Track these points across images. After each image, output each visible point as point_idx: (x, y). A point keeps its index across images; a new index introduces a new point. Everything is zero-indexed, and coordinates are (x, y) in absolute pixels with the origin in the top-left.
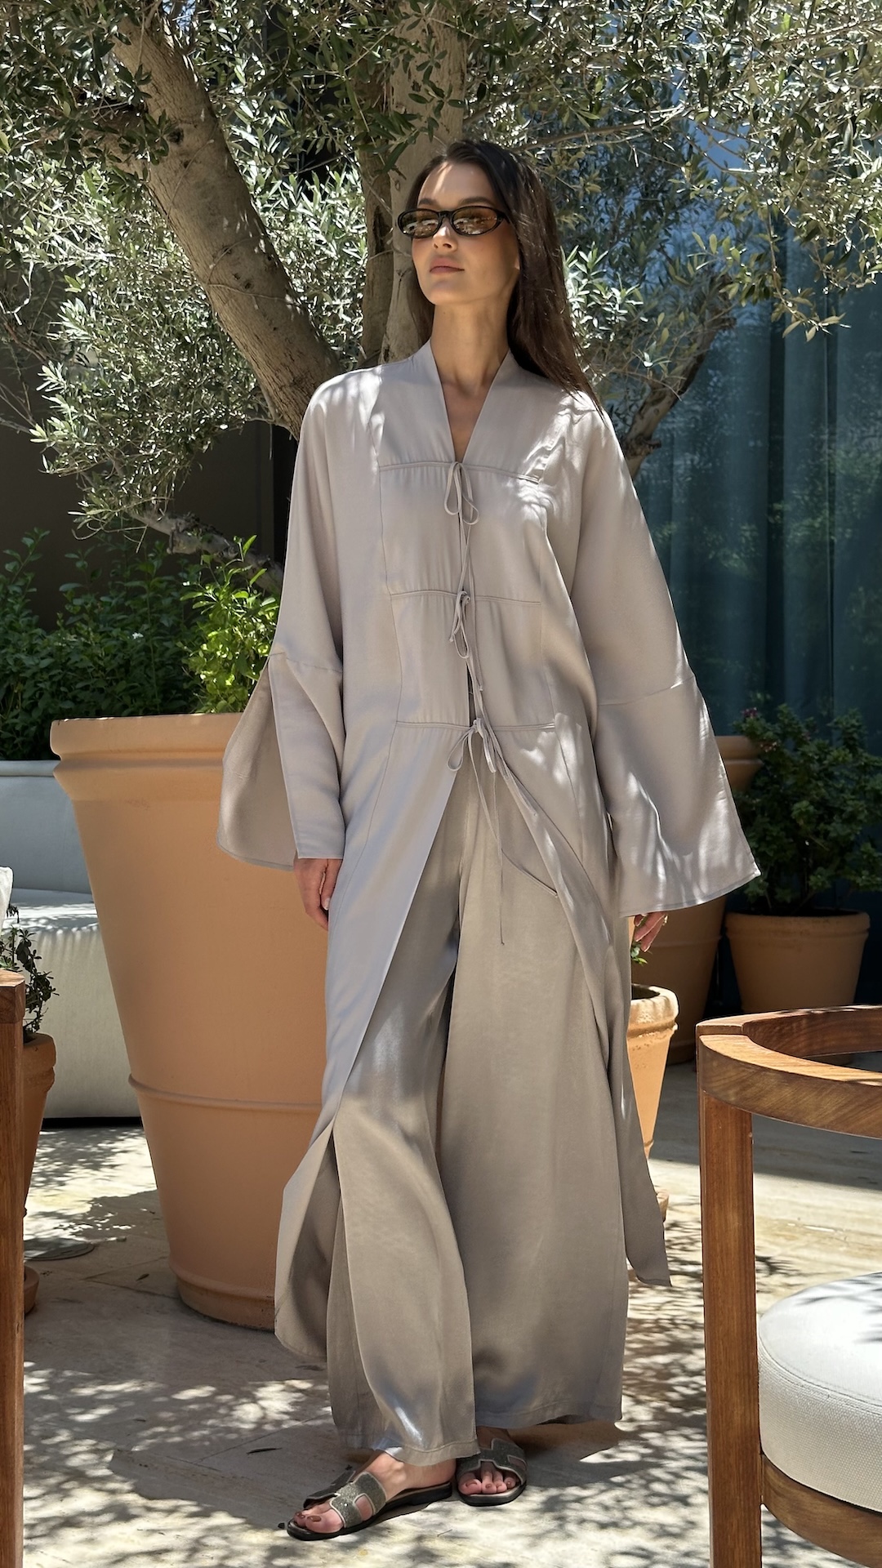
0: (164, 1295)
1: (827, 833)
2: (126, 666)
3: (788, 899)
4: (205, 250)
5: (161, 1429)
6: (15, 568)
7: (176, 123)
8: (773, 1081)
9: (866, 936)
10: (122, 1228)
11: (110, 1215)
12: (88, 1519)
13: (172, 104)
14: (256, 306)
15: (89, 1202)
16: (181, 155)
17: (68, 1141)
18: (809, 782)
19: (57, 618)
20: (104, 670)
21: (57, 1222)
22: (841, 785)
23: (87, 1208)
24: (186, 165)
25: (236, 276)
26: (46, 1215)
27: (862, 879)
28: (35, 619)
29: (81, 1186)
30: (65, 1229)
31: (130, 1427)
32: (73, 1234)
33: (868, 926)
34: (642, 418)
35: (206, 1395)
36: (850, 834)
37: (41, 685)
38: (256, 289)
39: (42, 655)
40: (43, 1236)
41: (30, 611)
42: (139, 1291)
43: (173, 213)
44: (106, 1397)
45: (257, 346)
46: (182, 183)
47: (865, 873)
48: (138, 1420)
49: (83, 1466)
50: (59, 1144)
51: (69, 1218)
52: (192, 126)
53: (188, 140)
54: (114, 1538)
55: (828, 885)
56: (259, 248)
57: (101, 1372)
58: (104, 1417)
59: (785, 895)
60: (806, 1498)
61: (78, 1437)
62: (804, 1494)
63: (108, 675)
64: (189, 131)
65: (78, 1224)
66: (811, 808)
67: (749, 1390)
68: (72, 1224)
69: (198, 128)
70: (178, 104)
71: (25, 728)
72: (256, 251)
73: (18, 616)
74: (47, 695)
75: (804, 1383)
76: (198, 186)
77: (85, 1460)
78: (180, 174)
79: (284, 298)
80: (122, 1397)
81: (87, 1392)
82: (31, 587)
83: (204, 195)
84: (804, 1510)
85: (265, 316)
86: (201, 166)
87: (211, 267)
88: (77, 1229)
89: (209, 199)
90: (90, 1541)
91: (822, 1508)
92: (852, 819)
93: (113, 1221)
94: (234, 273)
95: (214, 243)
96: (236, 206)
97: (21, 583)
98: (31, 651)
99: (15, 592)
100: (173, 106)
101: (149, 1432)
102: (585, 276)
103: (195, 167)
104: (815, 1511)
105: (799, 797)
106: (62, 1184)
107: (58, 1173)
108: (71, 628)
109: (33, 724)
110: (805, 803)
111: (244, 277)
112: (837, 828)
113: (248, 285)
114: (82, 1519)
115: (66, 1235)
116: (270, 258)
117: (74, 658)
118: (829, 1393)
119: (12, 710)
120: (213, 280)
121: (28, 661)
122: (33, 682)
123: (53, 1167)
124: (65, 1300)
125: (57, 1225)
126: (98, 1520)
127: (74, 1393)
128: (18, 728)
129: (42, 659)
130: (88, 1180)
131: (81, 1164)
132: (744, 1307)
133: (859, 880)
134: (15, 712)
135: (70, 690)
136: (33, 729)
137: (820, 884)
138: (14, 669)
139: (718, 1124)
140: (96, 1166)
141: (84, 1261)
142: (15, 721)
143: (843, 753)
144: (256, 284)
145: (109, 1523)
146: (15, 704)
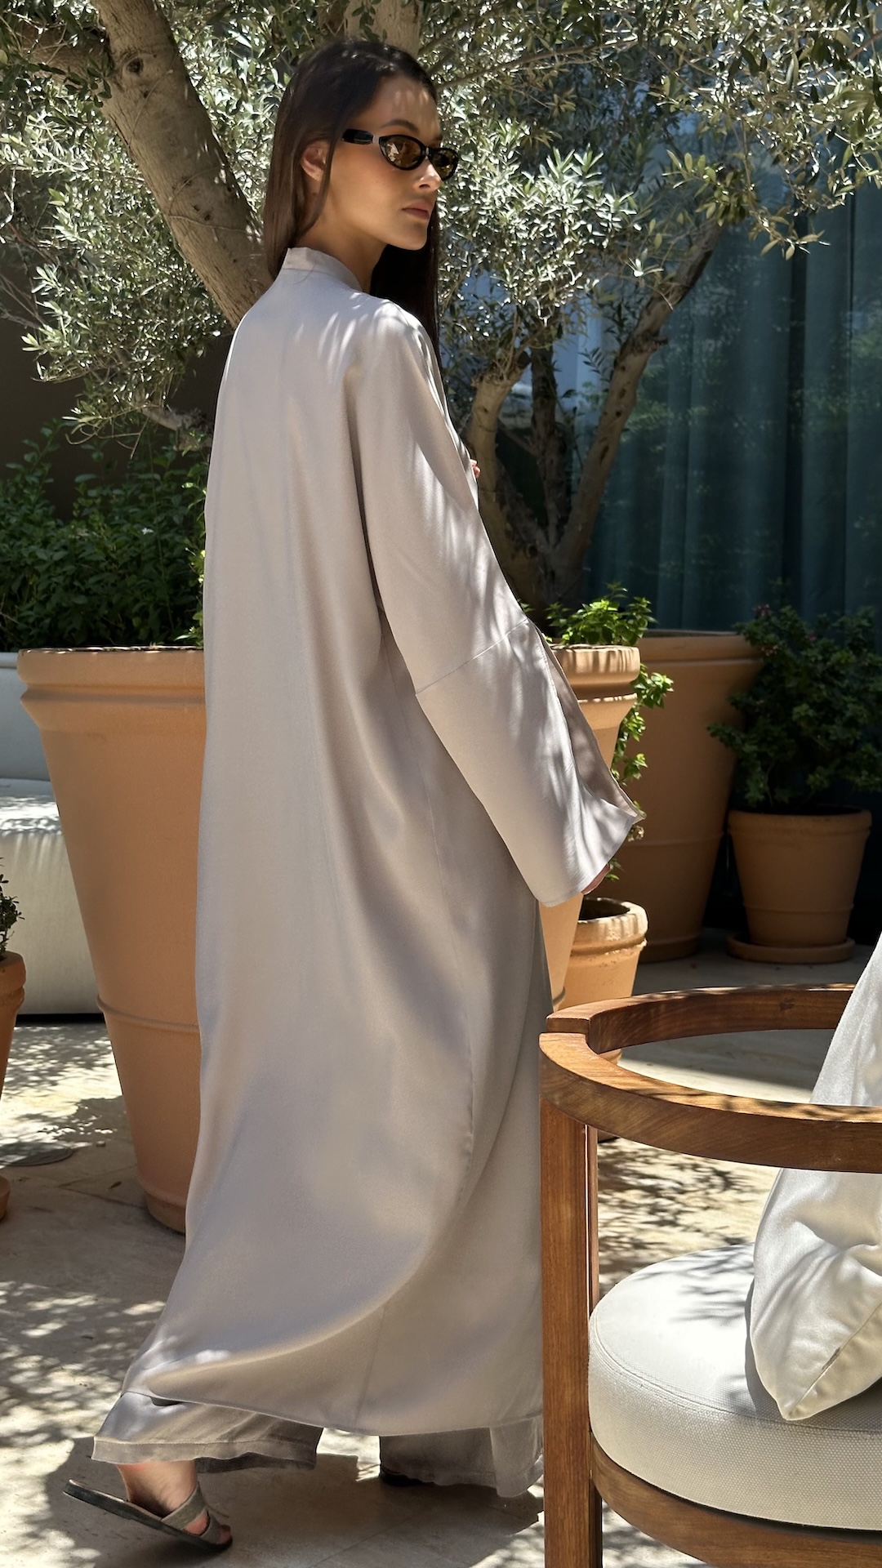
0: (132, 1205)
1: (827, 735)
2: (137, 561)
3: (786, 800)
4: (165, 182)
5: (106, 1347)
6: (33, 458)
7: (136, 53)
8: (589, 1091)
9: (869, 833)
10: (104, 1132)
11: (94, 1118)
12: (20, 1440)
13: (131, 33)
14: (216, 239)
15: (77, 1104)
16: (141, 85)
17: (67, 1037)
18: (811, 685)
19: (73, 509)
20: (116, 562)
21: (41, 1126)
22: (844, 686)
23: (73, 1110)
24: (145, 95)
25: (195, 208)
26: (31, 1117)
27: (861, 780)
28: (52, 509)
29: (71, 1086)
30: (48, 1133)
31: (77, 1344)
32: (56, 1138)
33: (869, 823)
34: (649, 313)
35: (156, 1311)
36: (849, 739)
37: (55, 580)
38: (215, 221)
39: (55, 548)
40: (27, 1139)
41: (46, 501)
42: (109, 1201)
43: (133, 143)
44: (59, 1311)
45: (217, 278)
46: (142, 114)
47: (865, 773)
48: (87, 1337)
49: (26, 1383)
50: (57, 1041)
51: (53, 1121)
52: (152, 56)
53: (148, 70)
54: (42, 1460)
55: (826, 784)
56: (220, 179)
57: (59, 1286)
58: (55, 1332)
59: (784, 796)
60: (622, 1478)
61: (26, 1353)
62: (621, 1475)
63: (120, 568)
64: (148, 61)
65: (62, 1126)
66: (811, 713)
67: (580, 1371)
68: (56, 1127)
69: (158, 57)
70: (138, 33)
71: (39, 620)
72: (216, 181)
73: (34, 506)
74: (60, 590)
75: (622, 1370)
76: (157, 116)
77: (29, 1378)
78: (140, 104)
79: (245, 229)
80: (76, 1309)
81: (42, 1306)
82: (47, 478)
83: (164, 125)
84: (620, 1490)
85: (225, 247)
86: (160, 96)
87: (170, 199)
88: (60, 1132)
89: (169, 129)
90: (19, 1462)
91: (635, 1491)
92: (852, 723)
93: (97, 1125)
94: (194, 204)
95: (174, 175)
96: (196, 136)
97: (39, 473)
98: (45, 543)
99: (33, 483)
100: (133, 36)
101: (93, 1350)
102: (580, 178)
103: (155, 97)
104: (629, 1492)
105: (801, 698)
106: (54, 1083)
107: (53, 1072)
108: (85, 520)
109: (47, 616)
110: (805, 706)
111: (204, 208)
112: (836, 731)
113: (208, 217)
114: (16, 1440)
115: (48, 1139)
116: (229, 189)
117: (89, 551)
118: (643, 1382)
119: (28, 601)
120: (174, 211)
121: (42, 554)
122: (47, 576)
123: (48, 1065)
124: (37, 1209)
125: (41, 1129)
126: (30, 1440)
127: (30, 1307)
128: (31, 620)
129: (56, 551)
130: (80, 1080)
131: (75, 1062)
132: (576, 1294)
133: (858, 780)
134: (29, 605)
135: (83, 584)
136: (47, 621)
137: (818, 783)
138: (29, 562)
139: (552, 1120)
140: (89, 1065)
141: (61, 1167)
142: (30, 613)
143: (846, 654)
144: (216, 215)
145: (41, 1443)
146: (31, 596)
